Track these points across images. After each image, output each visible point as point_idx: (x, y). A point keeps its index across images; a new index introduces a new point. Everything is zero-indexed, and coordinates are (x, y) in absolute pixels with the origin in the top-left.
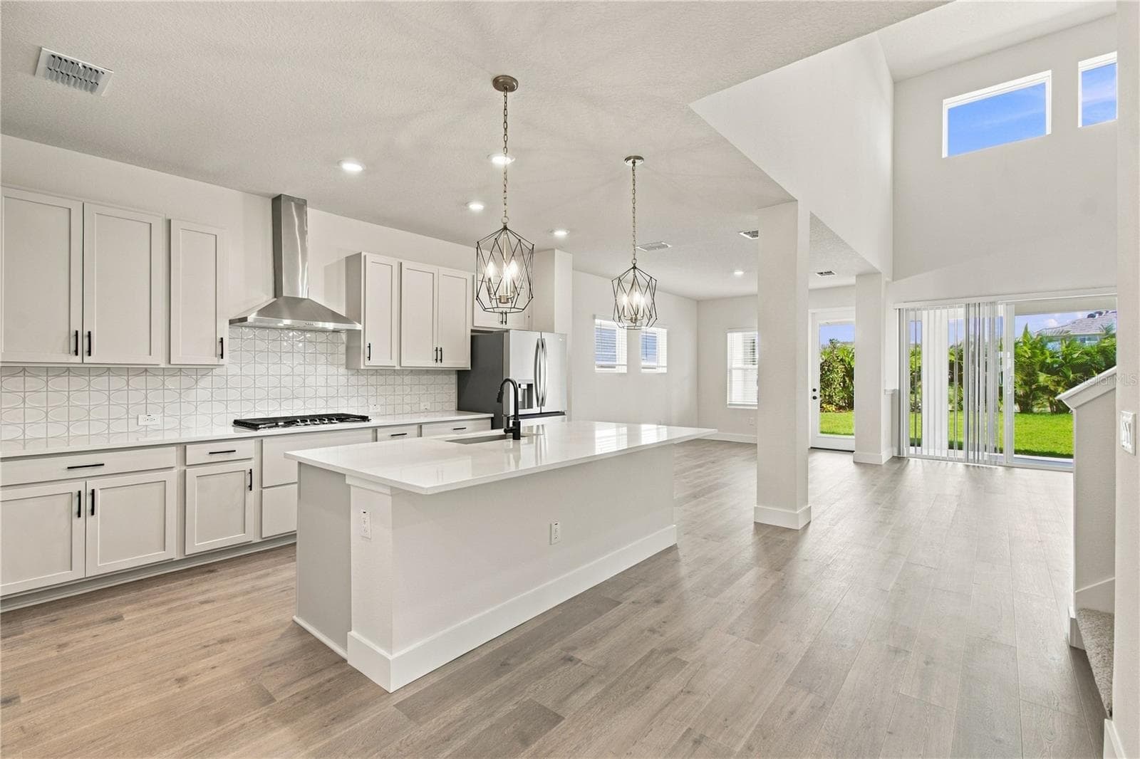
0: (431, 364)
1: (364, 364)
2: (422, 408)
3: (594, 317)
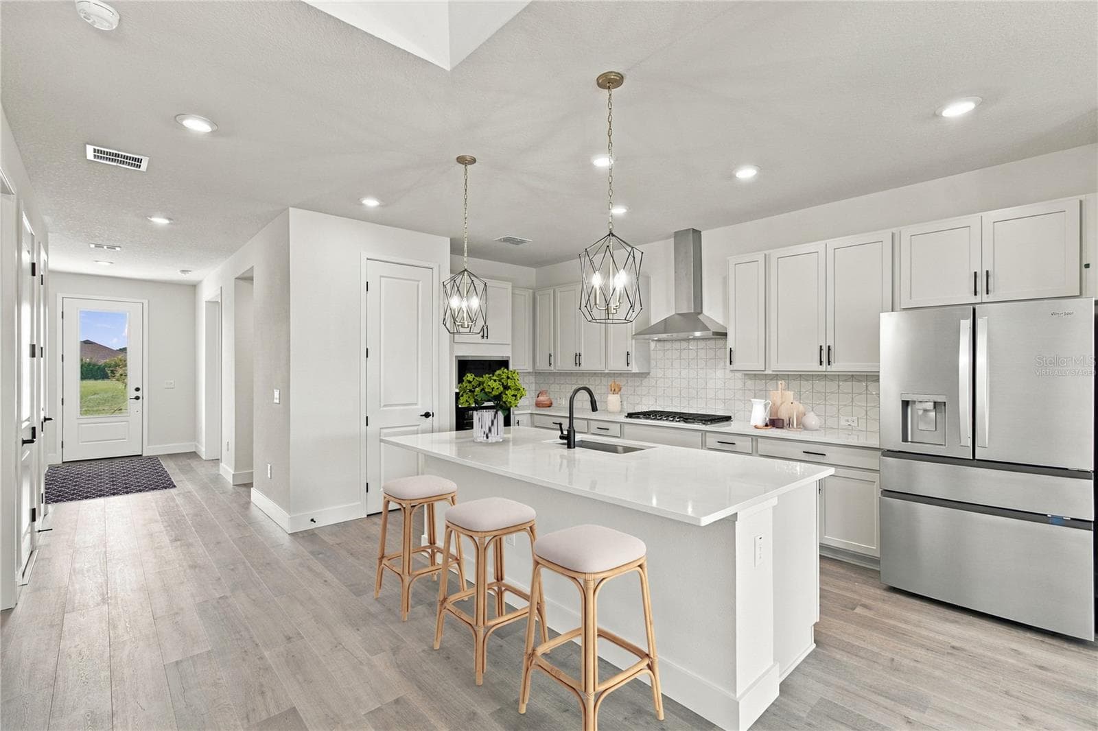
0: (812, 366)
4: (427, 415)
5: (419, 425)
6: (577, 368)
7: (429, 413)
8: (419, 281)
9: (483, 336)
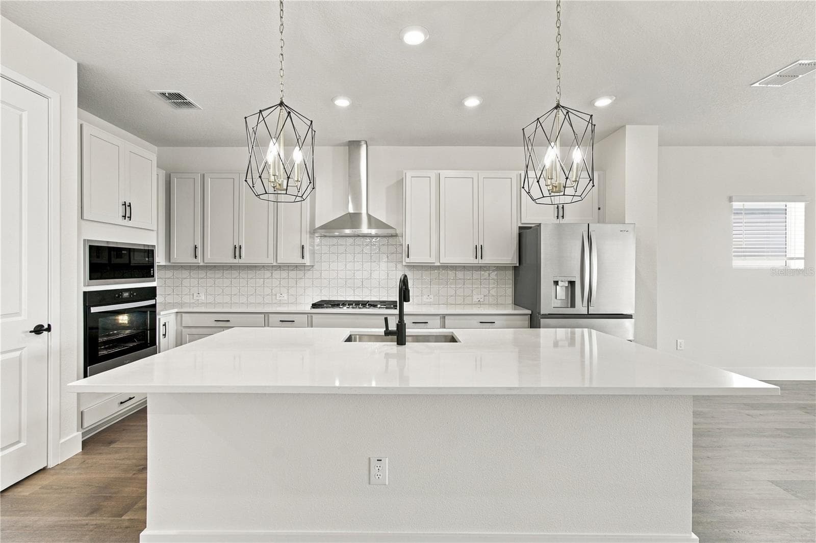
0: (470, 260)
1: (405, 261)
2: (475, 299)
3: (730, 199)
4: (38, 330)
5: (22, 349)
6: (237, 261)
7: (42, 326)
8: (23, 110)
9: (125, 217)
